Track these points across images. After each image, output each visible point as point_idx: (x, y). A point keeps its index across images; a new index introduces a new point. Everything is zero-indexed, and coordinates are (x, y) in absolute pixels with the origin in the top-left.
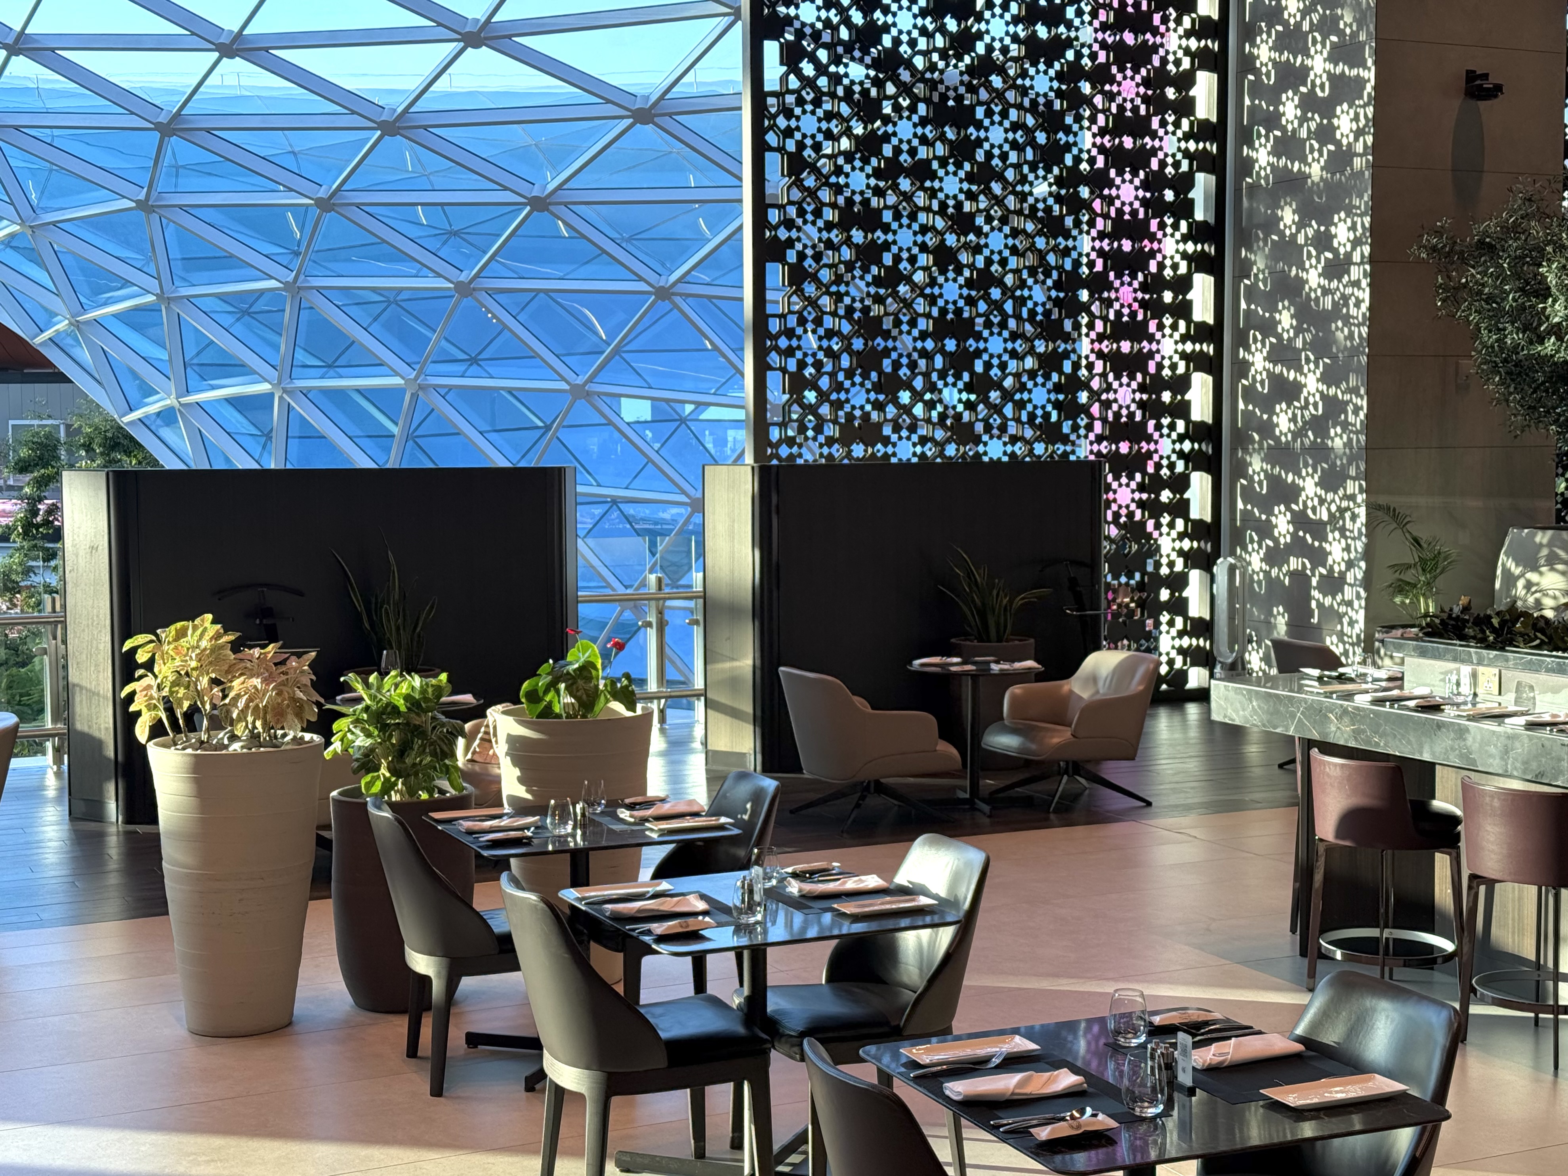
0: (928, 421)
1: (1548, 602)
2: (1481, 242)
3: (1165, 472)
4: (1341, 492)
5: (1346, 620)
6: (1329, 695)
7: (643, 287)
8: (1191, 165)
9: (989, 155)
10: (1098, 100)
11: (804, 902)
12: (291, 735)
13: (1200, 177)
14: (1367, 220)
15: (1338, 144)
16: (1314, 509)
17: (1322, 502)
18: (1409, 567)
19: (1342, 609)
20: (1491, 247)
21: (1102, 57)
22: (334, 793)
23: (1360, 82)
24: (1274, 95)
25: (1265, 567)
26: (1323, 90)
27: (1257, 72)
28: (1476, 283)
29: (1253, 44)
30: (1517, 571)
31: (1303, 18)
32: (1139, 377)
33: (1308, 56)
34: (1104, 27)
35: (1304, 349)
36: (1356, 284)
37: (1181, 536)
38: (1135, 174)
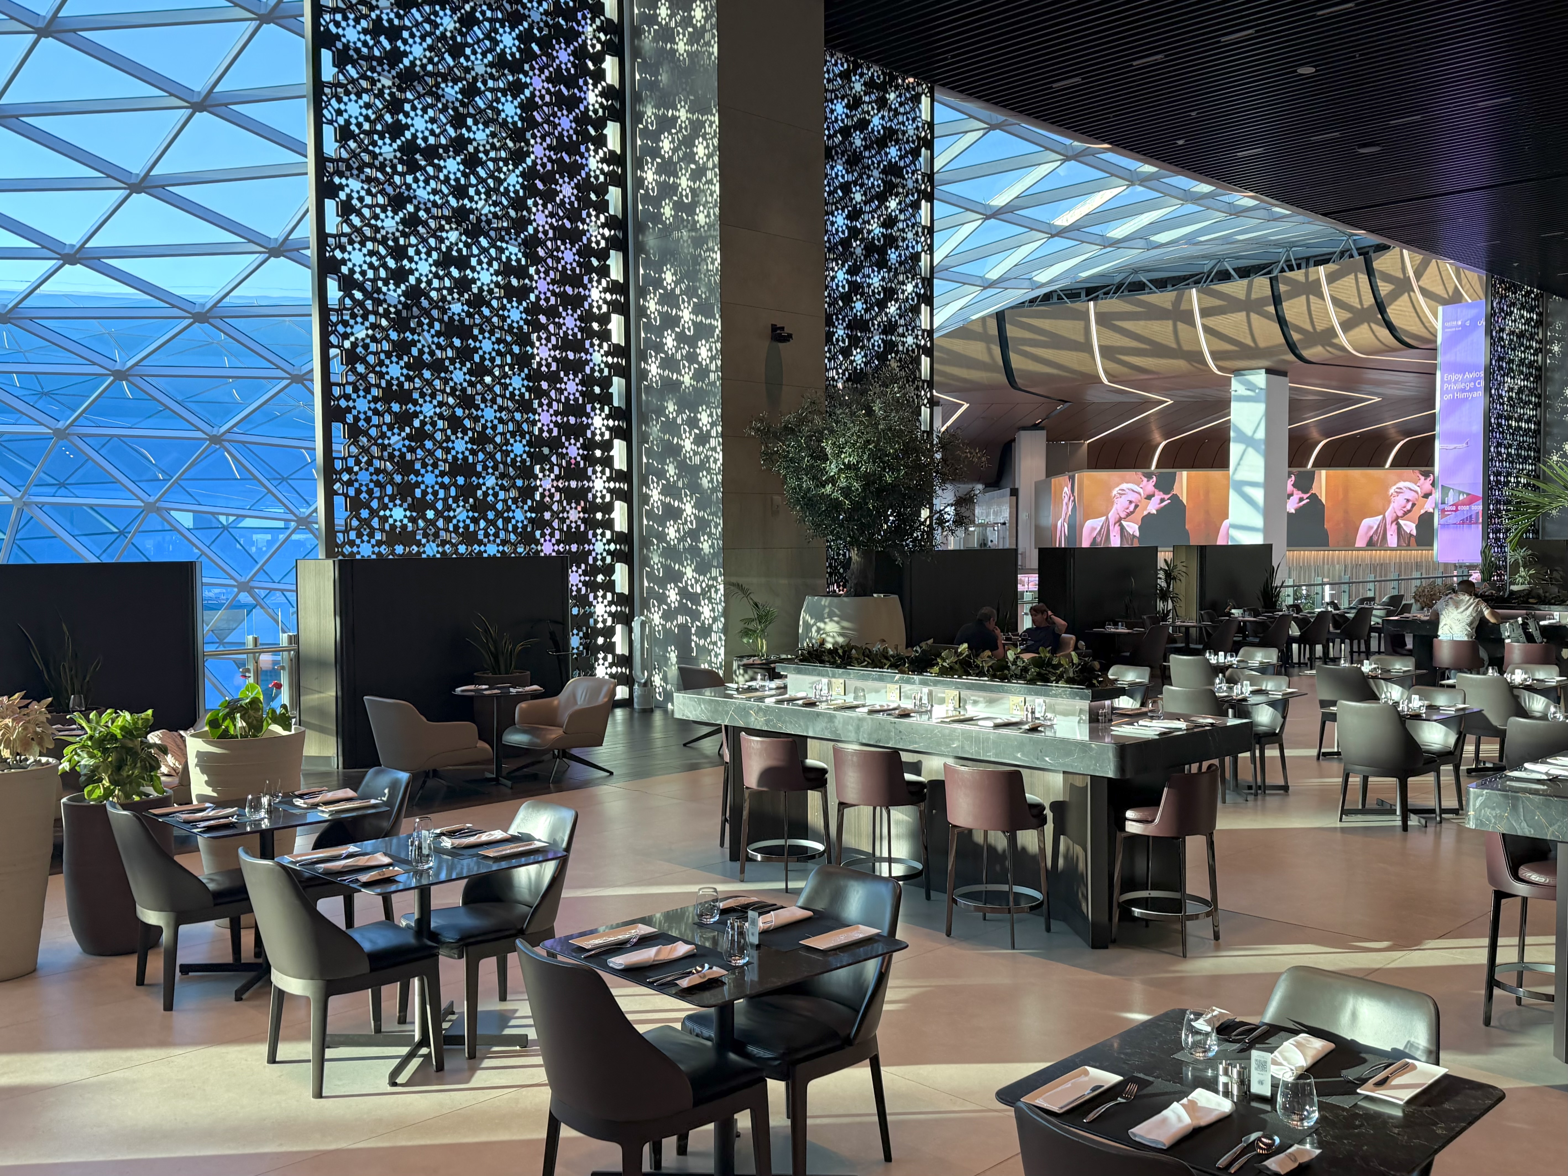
0: (447, 530)
1: (830, 639)
2: (786, 427)
3: (599, 563)
4: (708, 575)
5: (713, 654)
6: (749, 699)
7: (199, 435)
8: (610, 372)
9: (482, 358)
10: (551, 328)
11: (455, 852)
12: (31, 760)
13: (615, 380)
14: (719, 411)
15: (700, 364)
16: (692, 586)
17: (697, 581)
18: (753, 620)
19: (711, 647)
20: (792, 430)
21: (553, 301)
22: (64, 800)
23: (712, 328)
24: (660, 332)
25: (662, 622)
26: (689, 331)
27: (648, 317)
28: (784, 450)
29: (645, 300)
30: (812, 622)
31: (676, 286)
32: (582, 503)
33: (680, 309)
34: (553, 282)
35: (683, 488)
36: (714, 449)
37: (610, 604)
38: (576, 376)
